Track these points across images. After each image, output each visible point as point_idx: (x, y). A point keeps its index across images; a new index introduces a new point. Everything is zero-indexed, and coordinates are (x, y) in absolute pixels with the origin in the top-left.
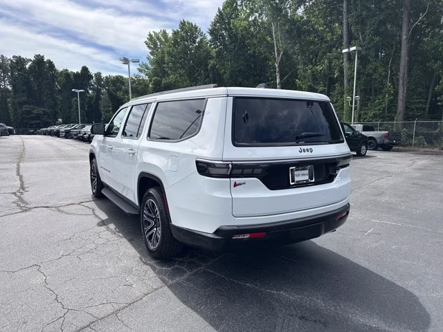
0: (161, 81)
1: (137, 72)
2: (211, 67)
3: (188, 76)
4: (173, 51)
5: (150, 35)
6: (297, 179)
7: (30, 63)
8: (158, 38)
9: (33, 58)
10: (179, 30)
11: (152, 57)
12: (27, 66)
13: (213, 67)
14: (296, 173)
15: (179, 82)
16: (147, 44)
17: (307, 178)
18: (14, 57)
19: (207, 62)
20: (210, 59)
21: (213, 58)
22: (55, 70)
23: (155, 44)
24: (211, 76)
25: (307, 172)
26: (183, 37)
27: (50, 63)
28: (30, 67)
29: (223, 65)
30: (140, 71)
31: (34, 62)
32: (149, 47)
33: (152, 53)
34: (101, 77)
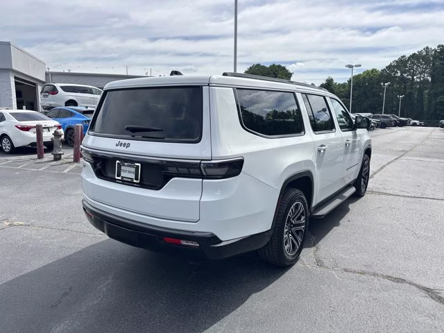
6: (123, 174)
14: (123, 168)
18: (438, 46)
25: (133, 170)
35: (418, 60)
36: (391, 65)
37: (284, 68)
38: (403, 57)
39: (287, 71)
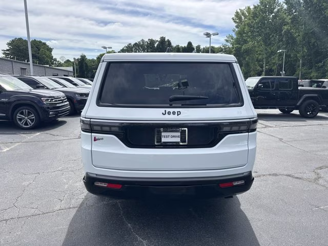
0: (241, 48)
1: (225, 43)
2: (285, 32)
3: (264, 41)
4: (252, 22)
5: (237, 13)
6: (163, 140)
7: (157, 43)
8: (243, 14)
9: (159, 40)
10: (259, 4)
11: (237, 30)
12: (156, 45)
13: (288, 32)
14: (163, 134)
15: (255, 47)
16: (233, 20)
17: (178, 140)
18: (149, 40)
19: (281, 28)
20: (285, 25)
21: (288, 24)
22: (171, 46)
23: (240, 19)
24: (284, 39)
25: (179, 134)
26: (261, 10)
27: (169, 41)
28: (157, 46)
29: (297, 29)
30: (227, 41)
31: (159, 42)
32: (235, 22)
33: (237, 27)
34: (200, 48)
35: (139, 47)
36: (123, 49)
37: (44, 44)
38: (130, 44)
39: (48, 46)
